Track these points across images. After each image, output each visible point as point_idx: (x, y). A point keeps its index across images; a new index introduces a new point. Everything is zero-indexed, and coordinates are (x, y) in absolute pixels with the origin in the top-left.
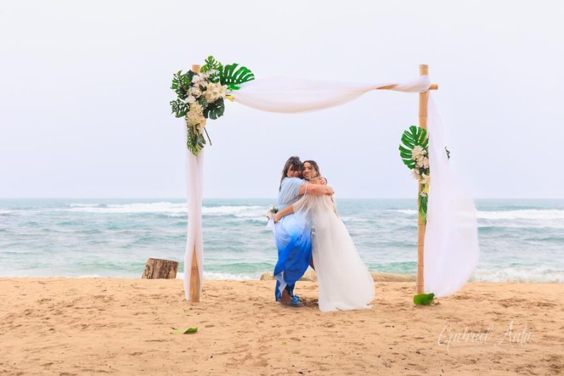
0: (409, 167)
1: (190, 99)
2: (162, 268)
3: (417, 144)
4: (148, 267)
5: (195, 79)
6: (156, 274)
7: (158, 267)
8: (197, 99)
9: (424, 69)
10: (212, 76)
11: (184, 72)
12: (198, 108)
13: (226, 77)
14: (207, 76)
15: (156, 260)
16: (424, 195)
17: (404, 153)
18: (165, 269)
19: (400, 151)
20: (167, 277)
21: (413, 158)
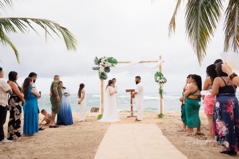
0: (156, 82)
1: (100, 66)
2: (95, 110)
3: (158, 76)
4: (92, 109)
5: (102, 60)
6: (94, 111)
7: (94, 109)
8: (102, 66)
9: (160, 57)
10: (106, 60)
11: (99, 59)
12: (103, 68)
13: (110, 61)
14: (105, 59)
15: (93, 108)
16: (161, 89)
17: (156, 78)
18: (96, 110)
19: (154, 78)
20: (96, 112)
21: (157, 80)
